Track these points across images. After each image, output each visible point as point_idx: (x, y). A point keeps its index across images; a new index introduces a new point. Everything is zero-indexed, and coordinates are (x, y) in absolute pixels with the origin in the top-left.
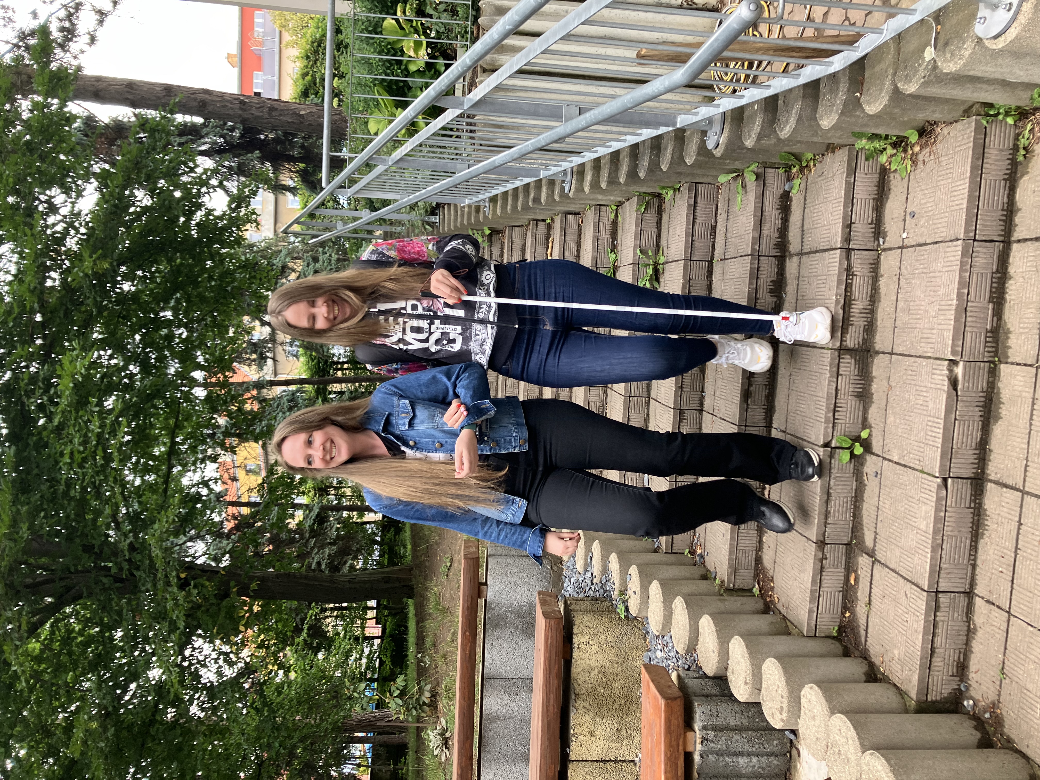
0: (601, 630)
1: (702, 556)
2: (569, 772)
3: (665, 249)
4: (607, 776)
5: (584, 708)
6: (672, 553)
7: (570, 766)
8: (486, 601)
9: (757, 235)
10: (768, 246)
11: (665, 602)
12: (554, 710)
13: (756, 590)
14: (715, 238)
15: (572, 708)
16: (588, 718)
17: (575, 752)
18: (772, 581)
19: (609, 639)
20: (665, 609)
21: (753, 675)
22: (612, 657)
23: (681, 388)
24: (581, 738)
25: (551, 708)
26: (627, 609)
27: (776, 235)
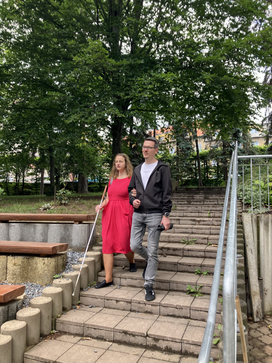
0: (49, 268)
1: (75, 308)
2: (4, 256)
3: (201, 297)
4: (1, 270)
5: (24, 262)
6: (80, 296)
7: (6, 256)
8: (73, 223)
9: (190, 342)
10: (186, 347)
11: (52, 294)
12: (22, 251)
13: (54, 331)
14: (200, 320)
15: (24, 257)
16: (20, 263)
17: (10, 258)
18: (55, 339)
19: (46, 272)
20: (49, 294)
21: (7, 332)
22: (40, 272)
23: (139, 303)
24: (14, 261)
25: (23, 250)
26: (57, 278)
27: (191, 352)
